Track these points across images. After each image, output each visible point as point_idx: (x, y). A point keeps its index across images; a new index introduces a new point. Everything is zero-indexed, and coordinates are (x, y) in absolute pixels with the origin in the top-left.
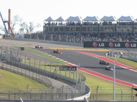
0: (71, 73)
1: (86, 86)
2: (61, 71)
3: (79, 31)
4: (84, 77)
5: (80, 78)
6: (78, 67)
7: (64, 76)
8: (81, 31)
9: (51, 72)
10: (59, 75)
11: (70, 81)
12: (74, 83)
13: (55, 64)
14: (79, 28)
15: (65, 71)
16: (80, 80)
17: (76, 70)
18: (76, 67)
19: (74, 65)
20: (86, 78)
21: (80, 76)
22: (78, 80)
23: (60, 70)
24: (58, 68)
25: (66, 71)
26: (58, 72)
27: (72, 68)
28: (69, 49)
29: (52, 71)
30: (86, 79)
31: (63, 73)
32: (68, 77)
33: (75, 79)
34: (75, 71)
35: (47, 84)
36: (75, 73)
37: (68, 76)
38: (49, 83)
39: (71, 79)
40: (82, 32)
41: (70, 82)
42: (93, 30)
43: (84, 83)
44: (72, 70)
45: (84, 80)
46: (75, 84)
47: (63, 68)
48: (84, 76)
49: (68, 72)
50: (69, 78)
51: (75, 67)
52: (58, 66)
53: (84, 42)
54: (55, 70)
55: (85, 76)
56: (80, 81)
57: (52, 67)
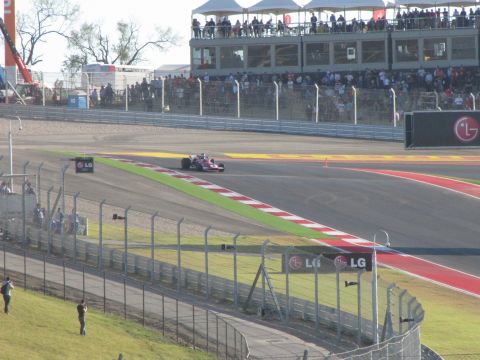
0: (342, 284)
1: (426, 350)
2: (292, 277)
3: (379, 58)
4: (413, 306)
5: (394, 311)
6: (379, 252)
7: (307, 303)
8: (390, 61)
9: (239, 280)
10: (280, 296)
11: (339, 330)
12: (359, 337)
13: (258, 240)
14: (379, 44)
15: (311, 277)
16: (395, 321)
17: (369, 267)
18: (372, 250)
19: (357, 241)
20: (424, 307)
21: (394, 300)
22: (380, 321)
23: (284, 272)
24: (274, 263)
25: (319, 275)
26: (278, 282)
27: (347, 258)
28: (330, 157)
29: (246, 278)
30: (423, 312)
31: (303, 287)
32: (327, 309)
33: (367, 314)
34: (365, 274)
35: (222, 349)
36: (365, 285)
37: (328, 299)
38: (231, 344)
39: (345, 314)
40: (396, 66)
41: (342, 333)
42: (454, 51)
43: (415, 335)
44: (348, 269)
45: (414, 318)
46: (368, 342)
47: (302, 257)
48: (414, 299)
49: (327, 281)
50: (333, 310)
51: (366, 254)
52: (276, 249)
53: (408, 117)
54: (261, 269)
55: (419, 300)
56: (395, 328)
57: (242, 258)
